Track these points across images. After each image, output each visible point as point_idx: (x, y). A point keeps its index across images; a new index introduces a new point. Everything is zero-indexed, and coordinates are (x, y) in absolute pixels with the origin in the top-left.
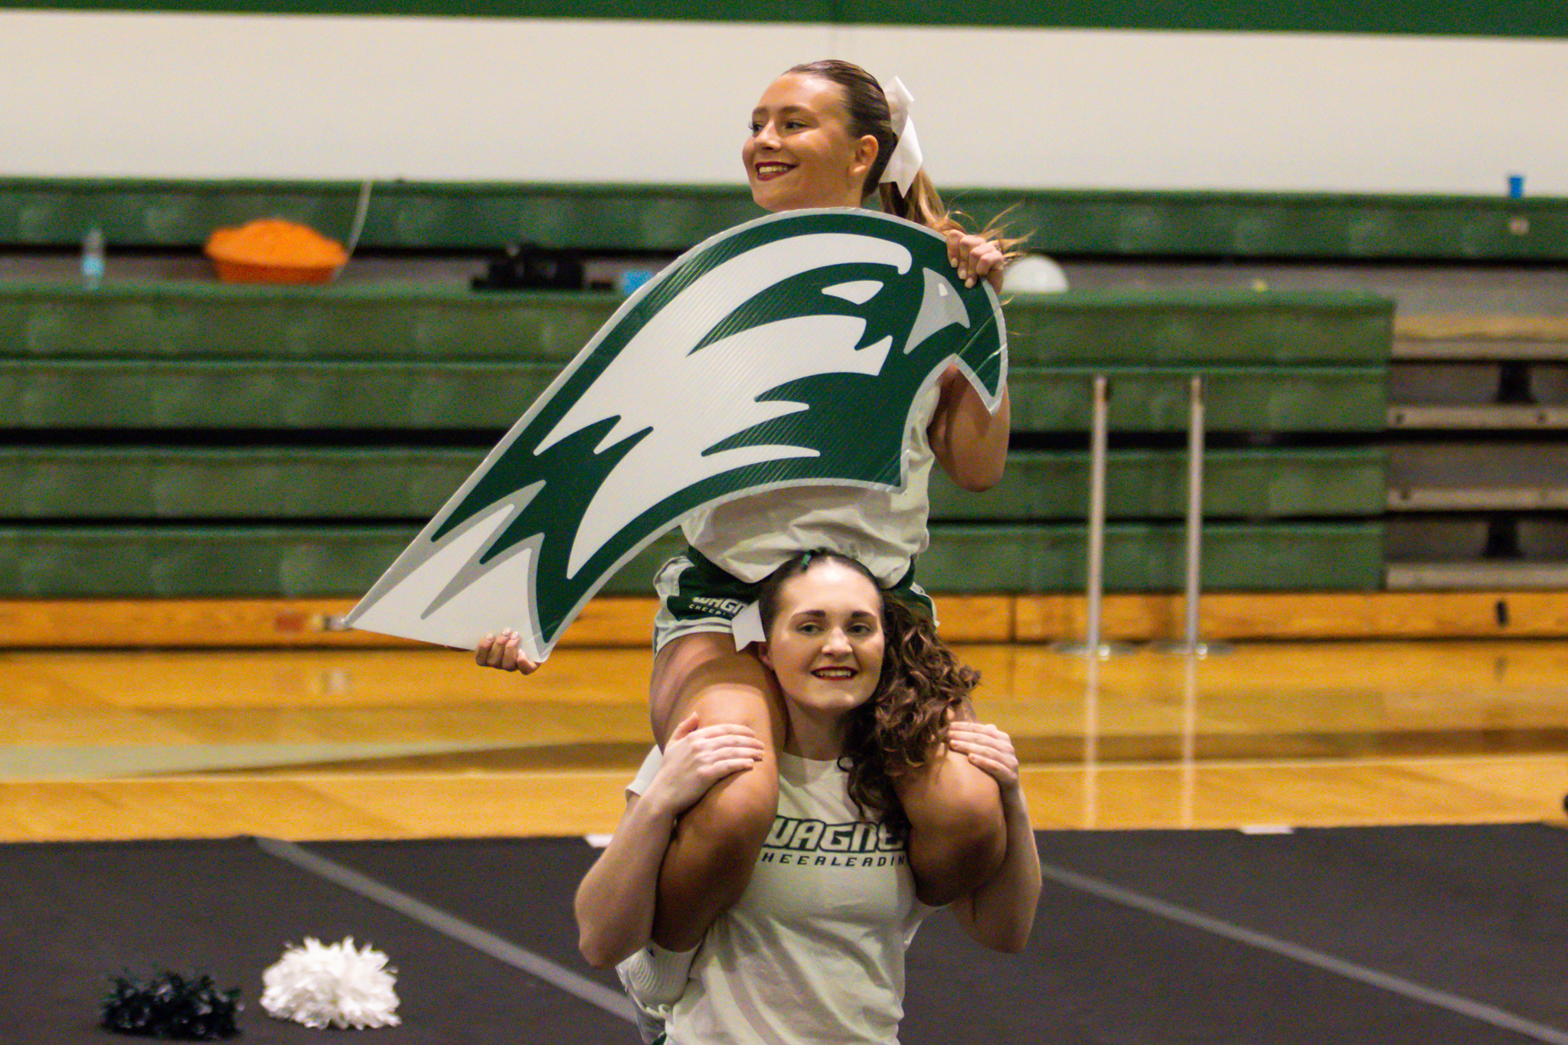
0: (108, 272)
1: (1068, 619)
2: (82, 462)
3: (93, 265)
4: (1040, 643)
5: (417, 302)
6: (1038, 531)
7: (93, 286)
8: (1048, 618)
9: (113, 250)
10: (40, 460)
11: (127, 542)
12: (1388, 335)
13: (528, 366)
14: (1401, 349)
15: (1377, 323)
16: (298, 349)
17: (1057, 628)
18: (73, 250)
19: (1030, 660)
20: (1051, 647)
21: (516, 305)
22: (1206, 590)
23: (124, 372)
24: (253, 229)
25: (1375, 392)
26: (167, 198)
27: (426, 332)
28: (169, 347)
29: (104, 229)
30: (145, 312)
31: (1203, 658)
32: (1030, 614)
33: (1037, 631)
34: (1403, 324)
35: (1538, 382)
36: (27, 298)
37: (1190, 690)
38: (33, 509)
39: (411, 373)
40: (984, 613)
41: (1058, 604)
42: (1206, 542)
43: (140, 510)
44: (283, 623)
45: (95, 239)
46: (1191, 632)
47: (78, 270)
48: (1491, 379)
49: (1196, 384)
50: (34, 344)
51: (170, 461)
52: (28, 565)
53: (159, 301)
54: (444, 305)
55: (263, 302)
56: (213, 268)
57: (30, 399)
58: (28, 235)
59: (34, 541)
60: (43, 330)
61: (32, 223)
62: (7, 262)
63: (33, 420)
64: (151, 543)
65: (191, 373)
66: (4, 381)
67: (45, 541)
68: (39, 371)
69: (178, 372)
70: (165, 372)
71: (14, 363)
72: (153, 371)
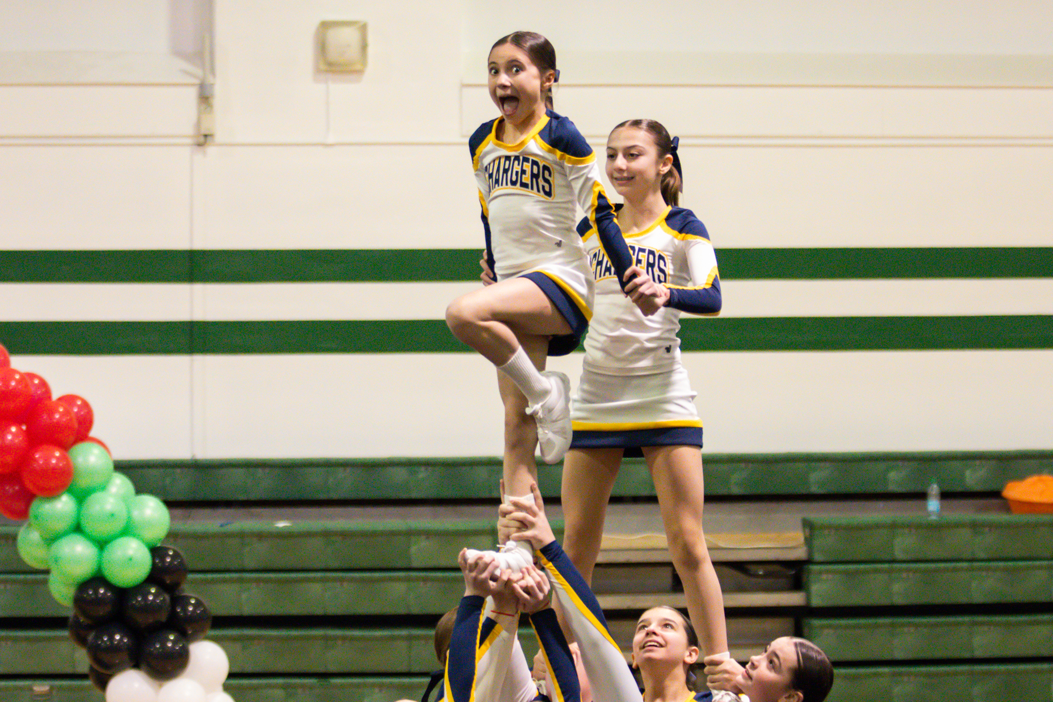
0: (942, 509)
2: (927, 625)
3: (933, 505)
7: (933, 518)
9: (945, 496)
10: (902, 625)
11: (955, 674)
18: (922, 496)
23: (955, 570)
24: (1030, 480)
26: (977, 462)
28: (982, 555)
29: (939, 484)
30: (965, 533)
36: (894, 526)
38: (899, 655)
43: (965, 654)
45: (934, 489)
47: (925, 508)
50: (899, 555)
51: (982, 623)
53: (975, 526)
55: (1036, 525)
56: (1007, 505)
57: (897, 587)
58: (893, 488)
59: (901, 674)
60: (903, 545)
61: (895, 480)
62: (881, 504)
63: (899, 600)
64: (972, 673)
65: (996, 569)
66: (880, 577)
67: (908, 674)
68: (901, 570)
69: (987, 569)
70: (980, 569)
71: (886, 566)
72: (970, 569)
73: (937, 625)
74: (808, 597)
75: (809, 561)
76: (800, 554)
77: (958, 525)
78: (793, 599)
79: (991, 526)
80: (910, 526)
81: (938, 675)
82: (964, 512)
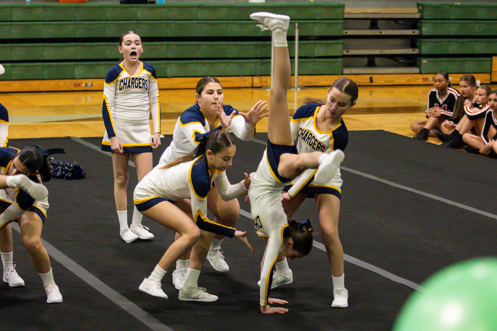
1: (266, 82)
2: (25, 47)
4: (260, 88)
5: (107, 7)
6: (258, 60)
7: (28, 4)
8: (261, 82)
10: (16, 47)
11: (37, 66)
12: (343, 13)
13: (134, 22)
14: (346, 16)
15: (340, 10)
16: (78, 19)
17: (264, 84)
19: (257, 91)
20: (262, 88)
21: (131, 7)
22: (299, 75)
23: (36, 25)
25: (341, 26)
27: (109, 14)
28: (47, 19)
30: (41, 10)
31: (299, 91)
32: (257, 81)
33: (258, 85)
34: (347, 10)
35: (380, 23)
36: (12, 7)
37: (296, 99)
38: (14, 59)
39: (106, 24)
40: (245, 81)
41: (264, 78)
42: (299, 62)
43: (41, 58)
44: (75, 85)
46: (296, 85)
48: (368, 23)
49: (296, 24)
50: (14, 19)
51: (47, 46)
52: (13, 72)
53: (44, 7)
54: (114, 7)
55: (69, 7)
57: (13, 31)
59: (15, 66)
60: (16, 15)
63: (14, 37)
64: (43, 66)
65: (53, 25)
66: (7, 27)
67: (18, 66)
68: (15, 25)
69: (50, 25)
70: (46, 25)
71: (9, 23)
72: (43, 25)
73: (30, 47)
77: (38, 7)
79: (51, 7)
80: (19, 7)
82: (41, 2)
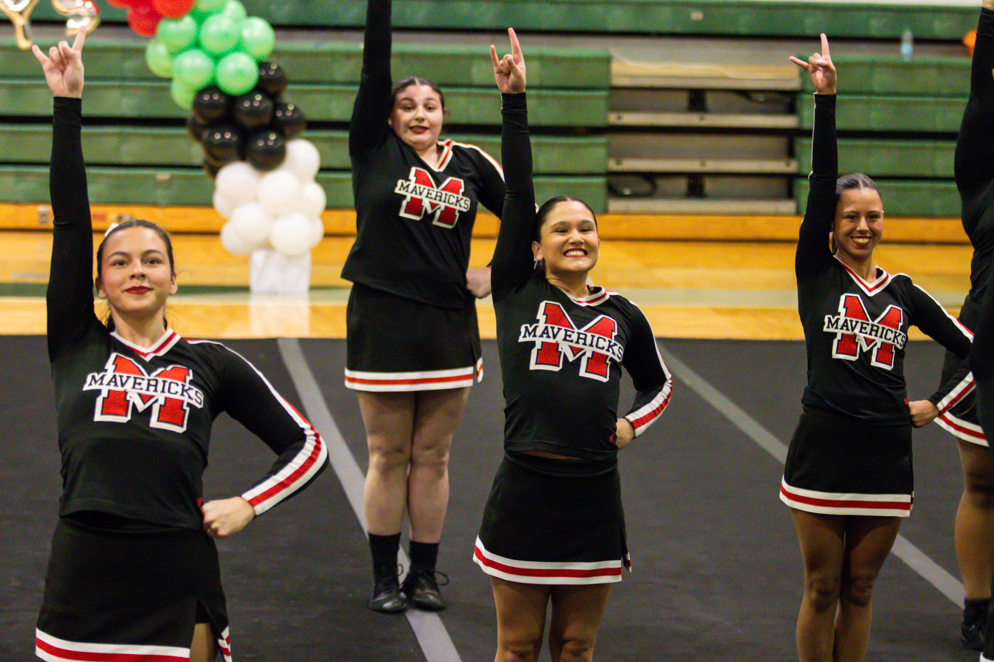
0: (915, 52)
2: (899, 148)
3: (906, 48)
7: (907, 60)
9: (917, 41)
10: (878, 147)
11: (921, 189)
18: (896, 41)
23: (923, 103)
26: (944, 16)
28: (945, 91)
29: (913, 30)
30: (932, 74)
36: (873, 65)
43: (928, 173)
45: (907, 35)
47: (899, 51)
50: (876, 88)
53: (940, 67)
57: (873, 115)
58: (874, 32)
60: (881, 80)
61: (876, 26)
62: (864, 46)
63: (875, 126)
64: (932, 190)
65: (957, 104)
66: (860, 107)
68: (877, 102)
69: (950, 104)
70: (943, 104)
71: (864, 98)
72: (935, 103)
73: (905, 148)
74: (801, 120)
75: (802, 91)
76: (794, 84)
77: (926, 66)
78: (787, 122)
79: (954, 68)
80: (886, 66)
81: (905, 189)
82: (932, 56)
